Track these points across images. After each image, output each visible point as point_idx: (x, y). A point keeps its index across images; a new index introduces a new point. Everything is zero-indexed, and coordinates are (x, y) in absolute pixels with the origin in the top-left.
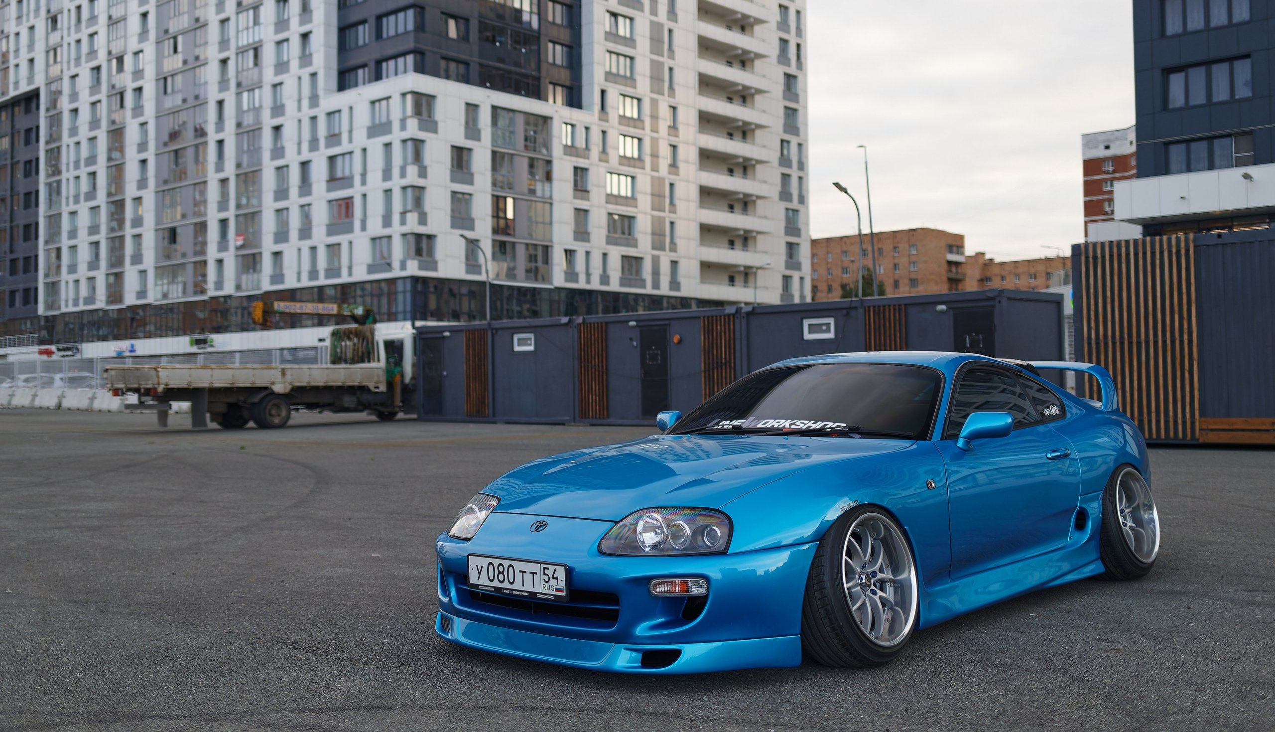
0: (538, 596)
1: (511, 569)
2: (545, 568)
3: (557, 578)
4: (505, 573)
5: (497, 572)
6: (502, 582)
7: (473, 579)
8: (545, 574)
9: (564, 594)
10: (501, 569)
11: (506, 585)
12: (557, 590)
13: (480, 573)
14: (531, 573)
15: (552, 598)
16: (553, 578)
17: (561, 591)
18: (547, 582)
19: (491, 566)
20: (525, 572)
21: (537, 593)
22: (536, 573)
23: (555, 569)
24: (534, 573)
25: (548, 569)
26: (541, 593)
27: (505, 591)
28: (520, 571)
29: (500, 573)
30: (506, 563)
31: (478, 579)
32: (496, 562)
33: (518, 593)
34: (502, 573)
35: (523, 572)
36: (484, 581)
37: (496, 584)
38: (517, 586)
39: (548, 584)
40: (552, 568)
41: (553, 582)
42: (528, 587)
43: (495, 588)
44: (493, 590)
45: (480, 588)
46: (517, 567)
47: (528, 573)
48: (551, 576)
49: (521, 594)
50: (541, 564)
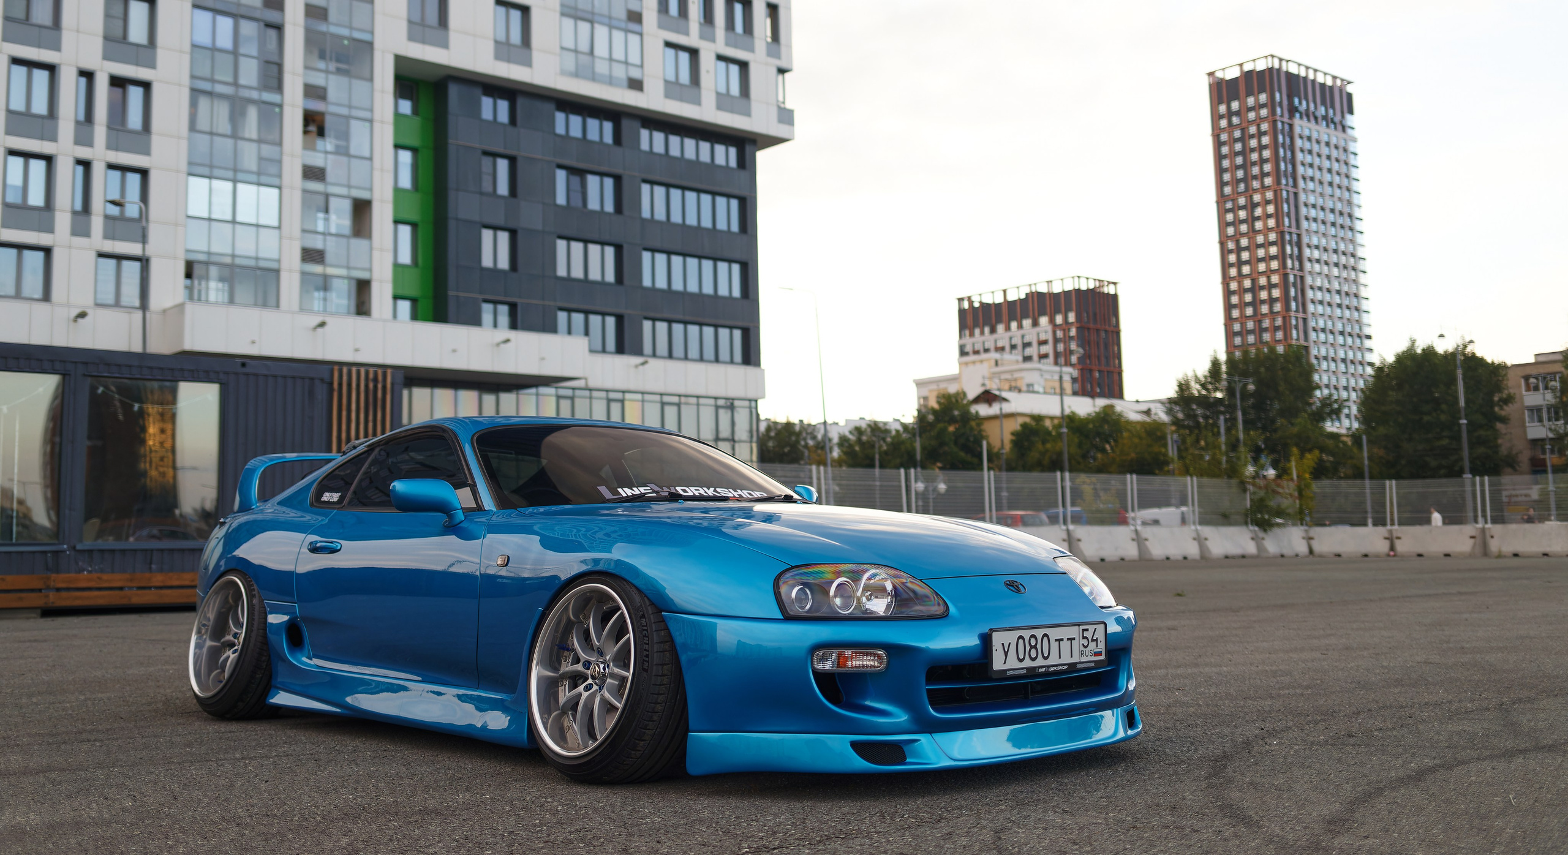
0: (1077, 666)
1: (1045, 639)
2: (1083, 631)
3: (1096, 640)
4: (1039, 646)
5: (1028, 648)
6: (1033, 659)
7: (999, 662)
8: (1084, 638)
9: (1103, 657)
10: (1033, 642)
11: (1040, 662)
12: (1096, 654)
13: (1006, 654)
14: (1068, 639)
15: (1091, 665)
16: (1093, 640)
17: (1101, 654)
18: (1086, 647)
19: (1021, 641)
20: (1062, 640)
21: (1076, 664)
22: (1074, 639)
23: (1095, 630)
24: (1071, 639)
25: (1087, 630)
26: (1080, 663)
27: (1041, 670)
28: (1056, 640)
29: (1031, 647)
30: (1039, 633)
31: (1005, 663)
32: (1026, 634)
33: (1055, 668)
34: (1035, 647)
35: (1059, 640)
36: (1012, 663)
37: (1028, 663)
38: (1054, 660)
39: (1087, 649)
40: (1091, 628)
41: (1092, 645)
42: (1066, 659)
43: (1027, 669)
44: (1024, 671)
45: (1009, 673)
46: (1054, 633)
47: (1065, 640)
48: (1090, 639)
49: (1059, 668)
50: (1079, 625)
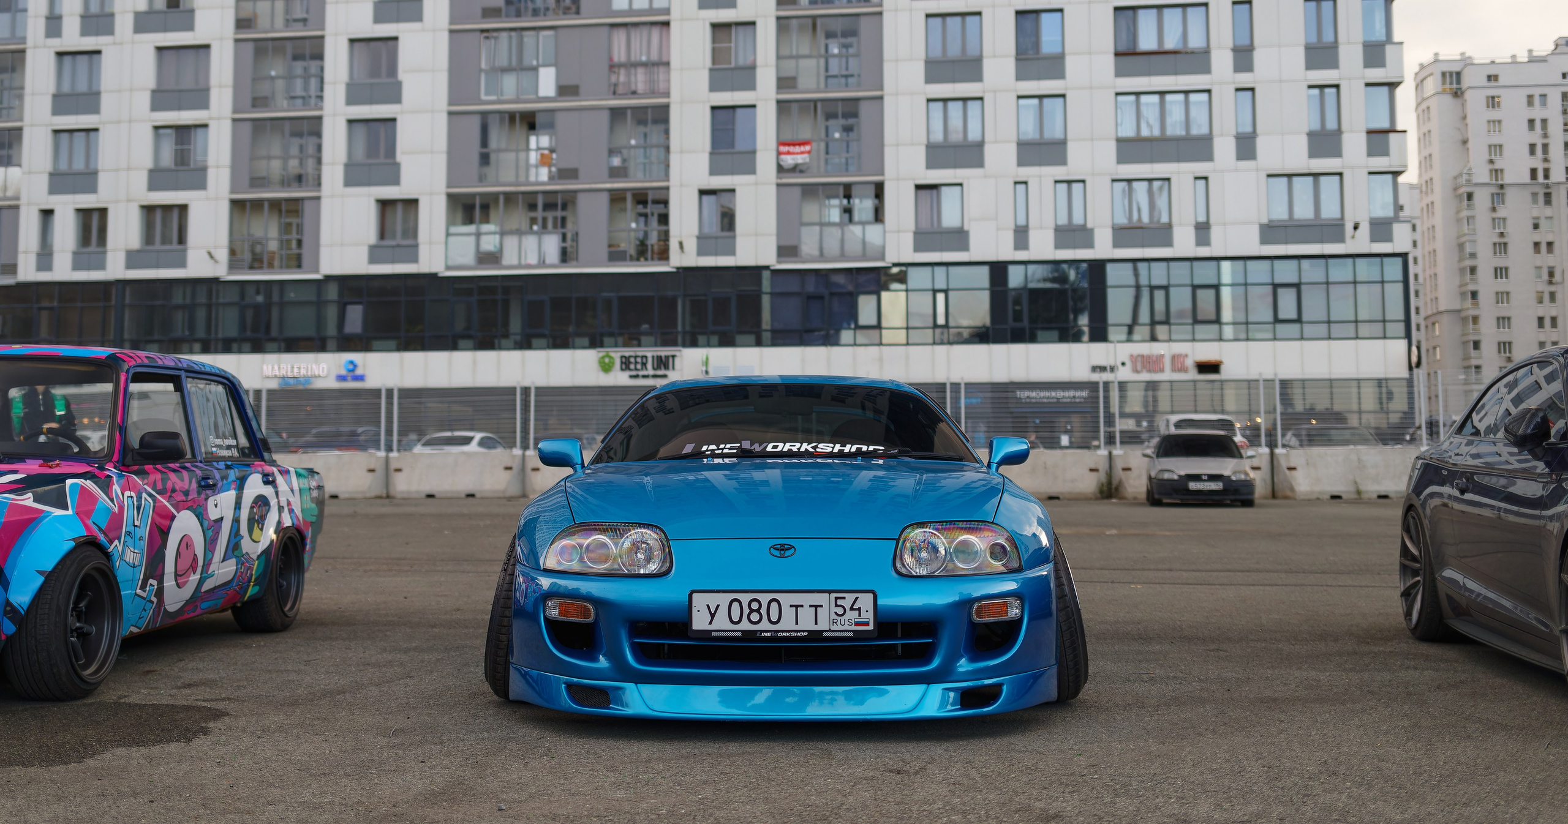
0: (825, 634)
1: (774, 604)
2: (836, 599)
3: (859, 609)
4: (763, 611)
5: (746, 611)
6: (754, 623)
7: (700, 622)
8: (837, 605)
9: (871, 627)
10: (755, 606)
11: (765, 625)
12: (857, 624)
13: (713, 615)
14: (812, 606)
15: (851, 634)
16: (852, 609)
17: (867, 624)
18: (840, 615)
19: (736, 604)
20: (801, 605)
21: (823, 631)
22: (821, 606)
23: (857, 598)
24: (816, 606)
25: (844, 598)
26: (830, 631)
27: (764, 634)
28: (792, 606)
29: (752, 611)
30: (764, 598)
31: (710, 624)
32: (745, 598)
33: (788, 634)
34: (758, 611)
35: (797, 605)
36: (722, 624)
37: (745, 626)
38: (787, 624)
39: (842, 618)
40: (850, 597)
41: (853, 615)
42: (807, 624)
43: (743, 632)
44: (740, 634)
45: (713, 634)
46: (786, 600)
47: (806, 606)
48: (848, 609)
49: (793, 634)
50: (830, 592)
